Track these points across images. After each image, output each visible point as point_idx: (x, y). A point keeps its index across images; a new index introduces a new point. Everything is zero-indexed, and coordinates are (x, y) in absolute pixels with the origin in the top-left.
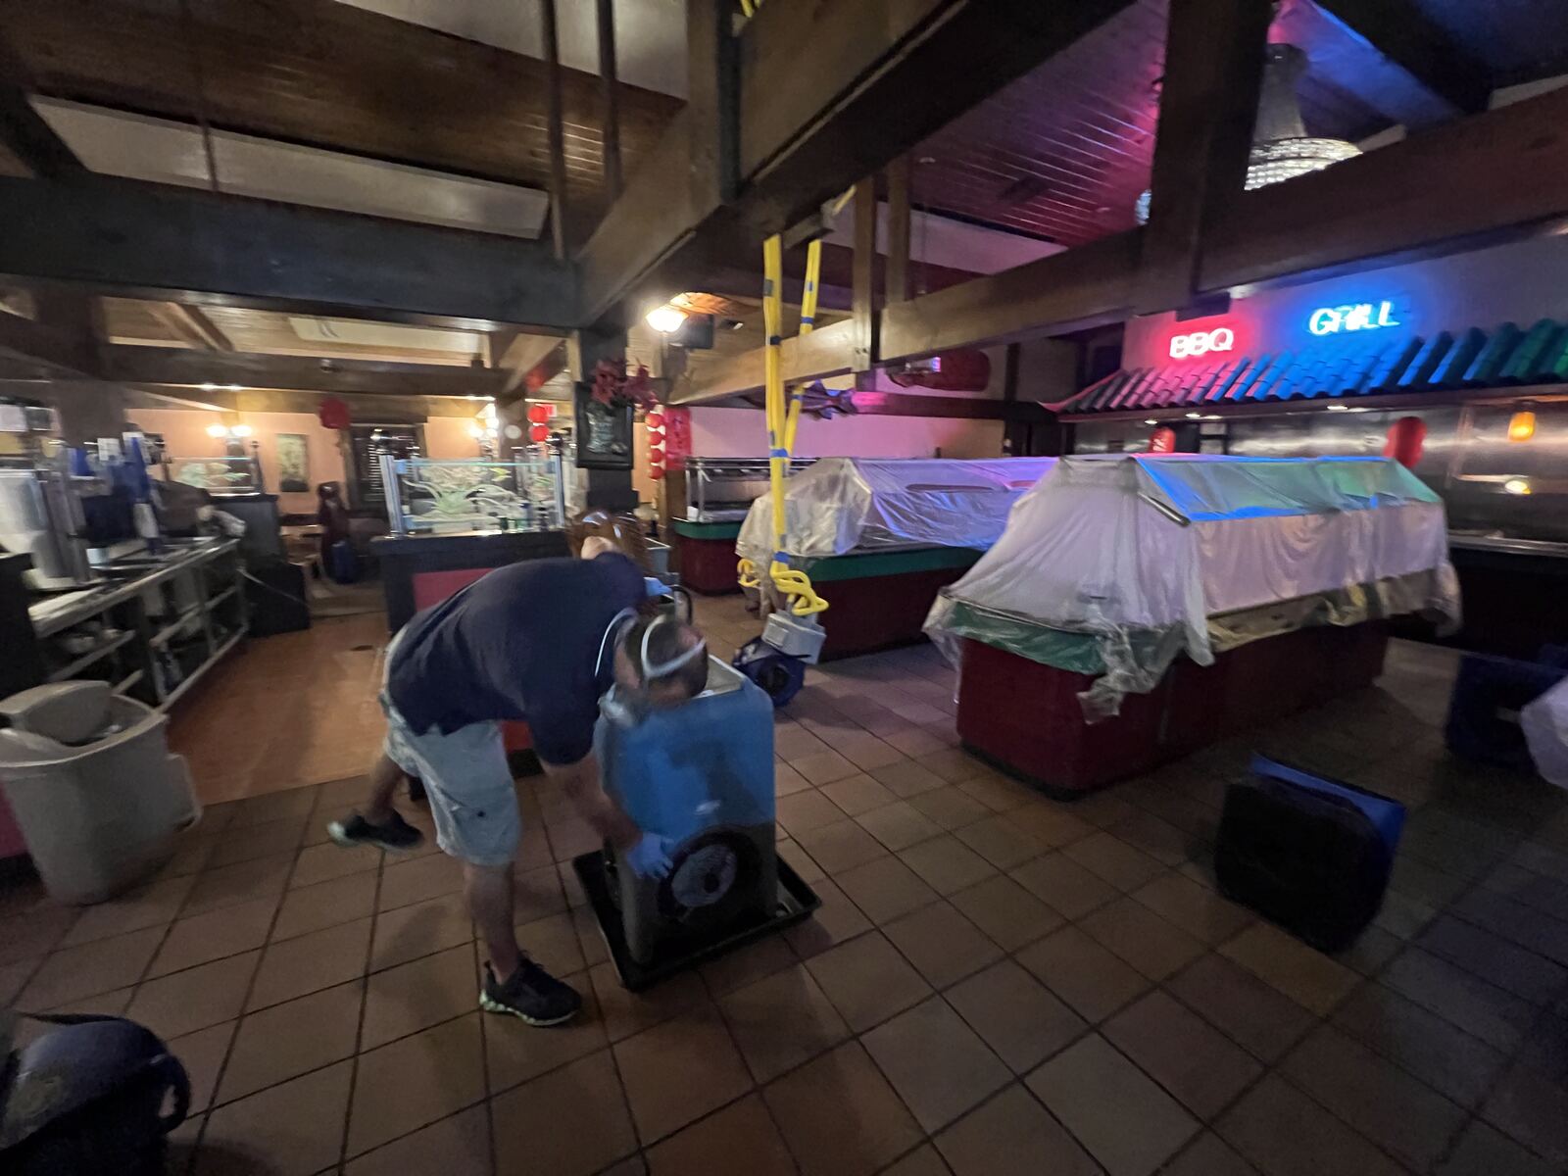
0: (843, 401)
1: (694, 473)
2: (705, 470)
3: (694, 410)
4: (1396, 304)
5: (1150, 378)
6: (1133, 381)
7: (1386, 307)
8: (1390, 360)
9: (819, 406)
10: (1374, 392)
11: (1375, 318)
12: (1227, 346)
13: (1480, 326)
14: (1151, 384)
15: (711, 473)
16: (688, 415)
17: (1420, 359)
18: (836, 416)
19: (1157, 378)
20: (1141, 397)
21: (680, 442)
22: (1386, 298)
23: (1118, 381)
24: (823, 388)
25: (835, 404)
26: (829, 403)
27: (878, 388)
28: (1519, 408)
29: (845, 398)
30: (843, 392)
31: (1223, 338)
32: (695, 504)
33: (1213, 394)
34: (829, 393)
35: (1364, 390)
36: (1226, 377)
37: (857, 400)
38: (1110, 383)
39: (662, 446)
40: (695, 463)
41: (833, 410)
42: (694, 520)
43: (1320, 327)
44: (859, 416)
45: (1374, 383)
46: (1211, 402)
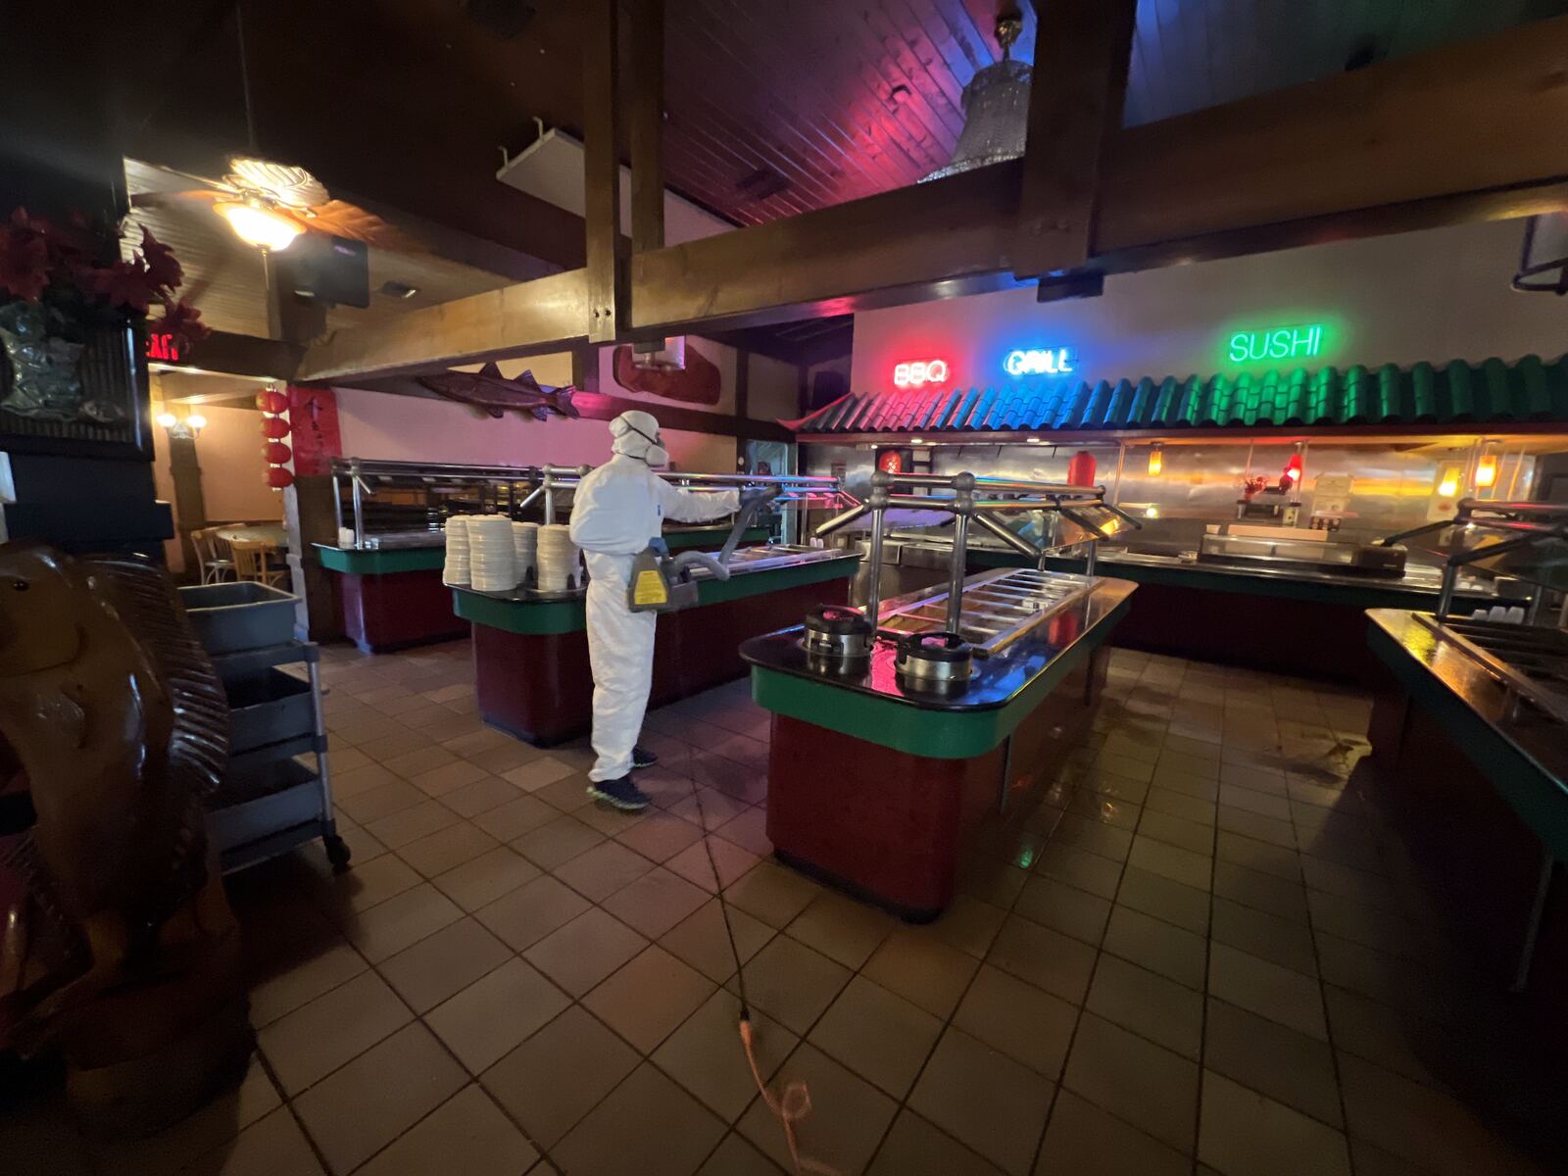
0: (561, 401)
1: (346, 483)
2: (363, 477)
3: (342, 393)
4: (1071, 353)
5: (877, 403)
6: (863, 404)
7: (1064, 354)
8: (1071, 401)
9: (530, 404)
10: (1064, 427)
11: (1055, 365)
12: (941, 378)
13: (1127, 377)
14: (879, 409)
15: (374, 483)
16: (332, 399)
17: (1092, 402)
18: (551, 418)
19: (884, 403)
20: (872, 420)
21: (320, 437)
22: (1063, 346)
23: (849, 404)
24: (535, 383)
25: (549, 404)
26: (543, 401)
27: (602, 389)
28: (1152, 448)
29: (563, 397)
30: (559, 389)
31: (938, 370)
32: (349, 524)
33: (937, 422)
34: (543, 390)
35: (1057, 426)
36: (945, 408)
37: (578, 400)
38: (840, 406)
39: (287, 441)
40: (348, 467)
41: (549, 410)
42: (348, 547)
43: (1015, 367)
44: (579, 421)
45: (1064, 420)
46: (934, 429)
